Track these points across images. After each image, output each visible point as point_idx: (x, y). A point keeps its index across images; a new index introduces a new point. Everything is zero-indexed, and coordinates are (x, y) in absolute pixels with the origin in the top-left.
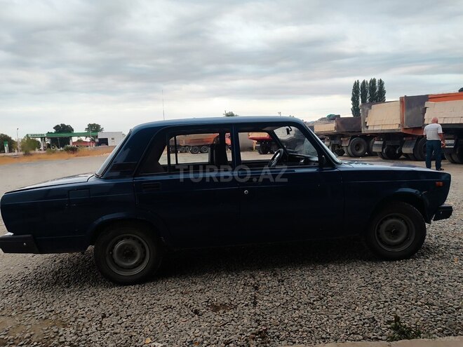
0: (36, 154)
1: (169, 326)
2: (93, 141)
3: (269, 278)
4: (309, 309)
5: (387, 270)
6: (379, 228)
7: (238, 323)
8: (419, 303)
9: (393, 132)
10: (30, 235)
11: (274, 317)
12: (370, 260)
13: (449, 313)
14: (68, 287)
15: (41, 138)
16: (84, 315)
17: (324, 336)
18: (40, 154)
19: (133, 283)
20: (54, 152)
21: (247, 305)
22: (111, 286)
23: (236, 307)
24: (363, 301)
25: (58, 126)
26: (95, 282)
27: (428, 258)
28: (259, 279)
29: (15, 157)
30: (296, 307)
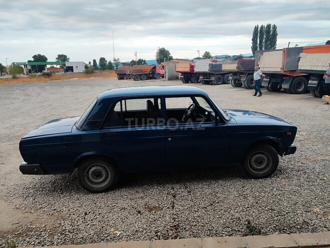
0: (21, 77)
1: (124, 221)
2: (62, 67)
3: (183, 190)
4: (204, 211)
5: (253, 186)
6: (250, 159)
7: (163, 220)
8: (267, 209)
9: (276, 73)
10: (38, 165)
11: (183, 216)
12: (244, 178)
13: (282, 216)
14: (62, 193)
15: (24, 65)
16: (74, 213)
17: (210, 229)
18: (24, 78)
19: (101, 192)
20: (34, 76)
21: (168, 208)
22: (88, 194)
23: (162, 209)
24: (235, 206)
25: (35, 56)
26: (78, 191)
27: (279, 178)
28: (176, 190)
29: (6, 80)
30: (196, 210)
